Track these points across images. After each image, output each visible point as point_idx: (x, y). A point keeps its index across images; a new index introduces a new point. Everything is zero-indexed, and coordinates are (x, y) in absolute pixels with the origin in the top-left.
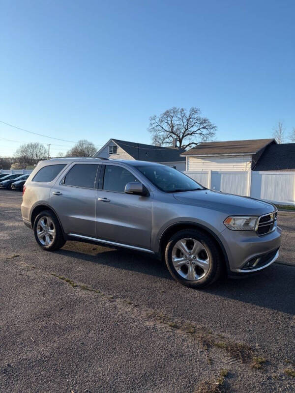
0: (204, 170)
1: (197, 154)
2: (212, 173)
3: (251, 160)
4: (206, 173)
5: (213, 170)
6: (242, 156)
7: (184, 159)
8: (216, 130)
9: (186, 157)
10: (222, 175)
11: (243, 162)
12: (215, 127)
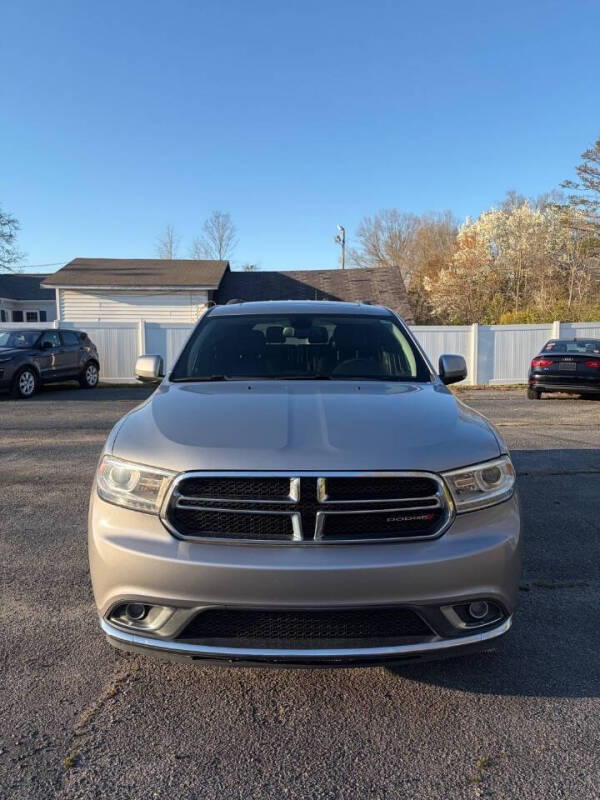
0: (102, 321)
1: (87, 285)
2: (148, 327)
3: (207, 301)
4: (132, 327)
5: (147, 321)
6: (188, 293)
7: (51, 294)
8: (16, 228)
9: (54, 290)
10: (169, 332)
11: (192, 304)
12: (13, 221)
